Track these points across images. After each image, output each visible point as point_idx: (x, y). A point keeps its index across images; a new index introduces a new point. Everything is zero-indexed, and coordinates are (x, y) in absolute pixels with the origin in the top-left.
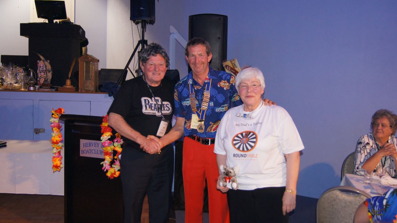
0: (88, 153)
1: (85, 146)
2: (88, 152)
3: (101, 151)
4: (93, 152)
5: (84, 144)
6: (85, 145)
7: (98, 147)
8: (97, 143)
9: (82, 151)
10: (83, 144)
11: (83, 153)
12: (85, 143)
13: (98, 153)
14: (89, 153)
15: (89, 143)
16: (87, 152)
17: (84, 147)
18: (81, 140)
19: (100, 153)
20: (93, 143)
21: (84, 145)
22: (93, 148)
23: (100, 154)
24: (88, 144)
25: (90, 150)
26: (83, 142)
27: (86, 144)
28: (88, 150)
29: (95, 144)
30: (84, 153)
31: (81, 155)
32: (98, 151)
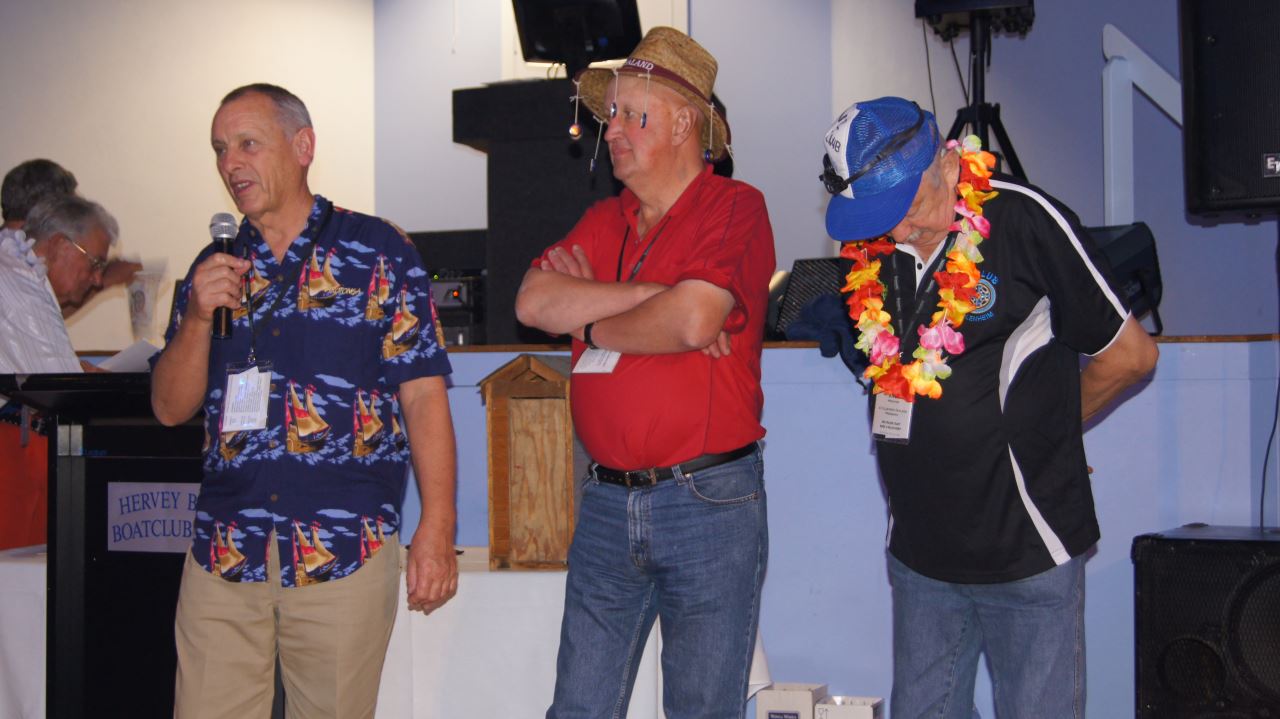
0: (138, 535)
1: (125, 509)
2: (139, 532)
3: (185, 522)
4: (159, 529)
5: (125, 502)
6: (128, 506)
7: (175, 507)
8: (173, 493)
9: (117, 530)
10: (121, 500)
11: (118, 537)
12: (127, 498)
13: (176, 533)
14: (141, 536)
15: (143, 495)
16: (136, 531)
17: (122, 513)
18: (112, 486)
19: (183, 530)
20: (155, 496)
21: (122, 506)
22: (157, 513)
23: (184, 536)
24: (136, 499)
25: (146, 522)
26: (118, 491)
27: (131, 499)
29: (166, 496)
30: (122, 536)
31: (112, 546)
32: (176, 524)
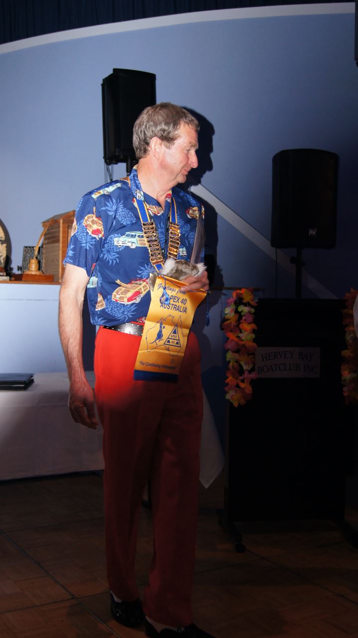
1: (265, 359)
3: (296, 364)
4: (282, 367)
7: (291, 358)
8: (290, 352)
9: (260, 368)
10: (262, 355)
11: (260, 371)
12: (266, 354)
13: (292, 369)
14: (273, 371)
15: (274, 352)
16: (270, 369)
17: (263, 361)
19: (295, 368)
20: (281, 353)
22: (280, 361)
23: (296, 370)
24: (270, 354)
25: (276, 365)
28: (271, 366)
29: (286, 353)
30: (263, 371)
32: (292, 365)
